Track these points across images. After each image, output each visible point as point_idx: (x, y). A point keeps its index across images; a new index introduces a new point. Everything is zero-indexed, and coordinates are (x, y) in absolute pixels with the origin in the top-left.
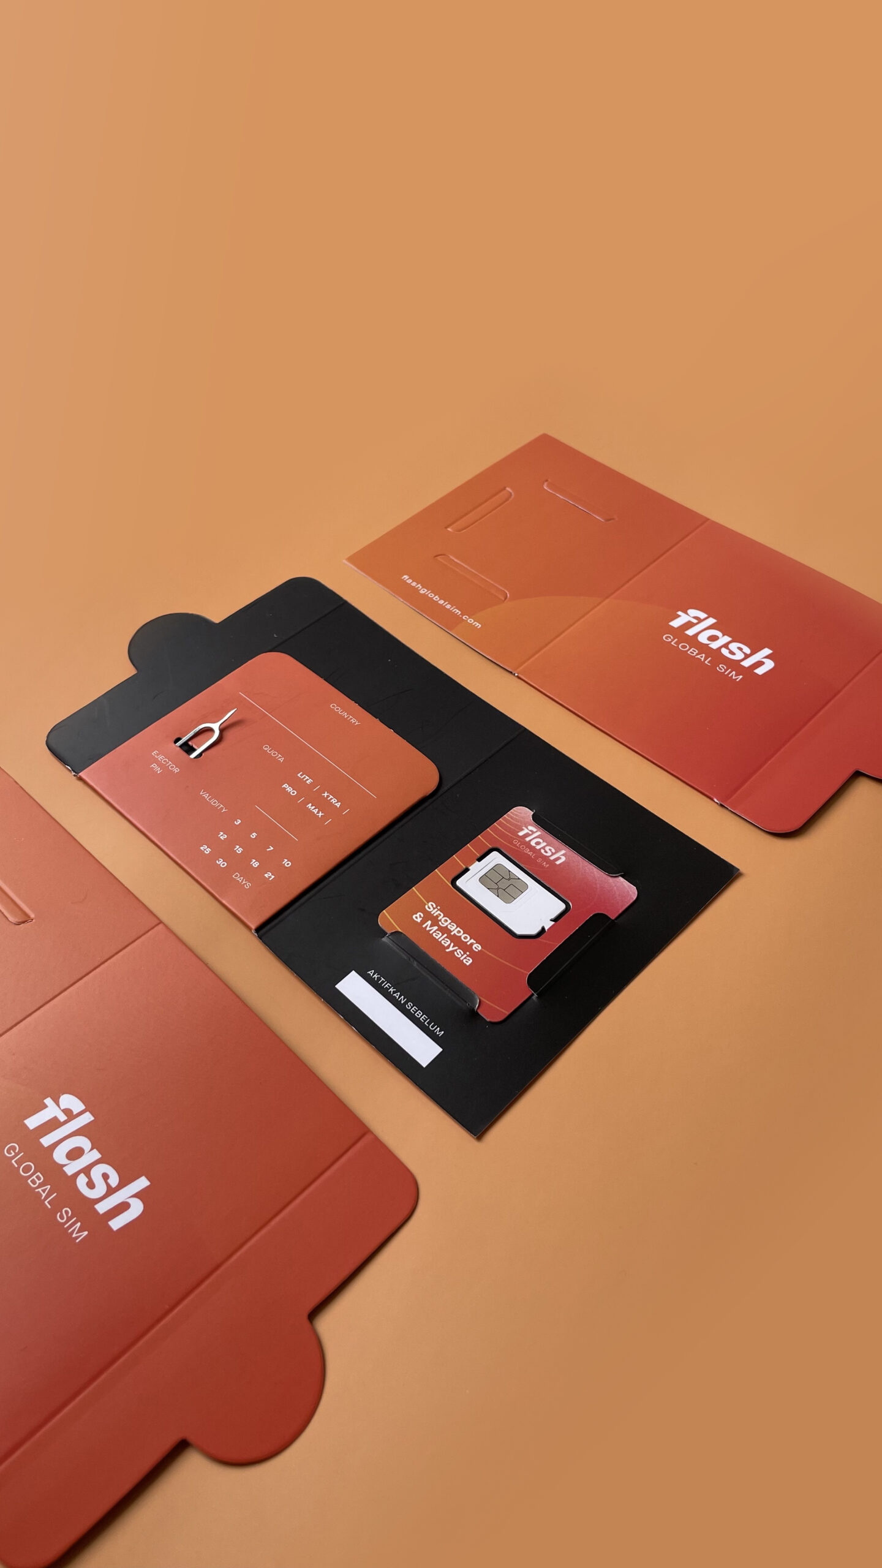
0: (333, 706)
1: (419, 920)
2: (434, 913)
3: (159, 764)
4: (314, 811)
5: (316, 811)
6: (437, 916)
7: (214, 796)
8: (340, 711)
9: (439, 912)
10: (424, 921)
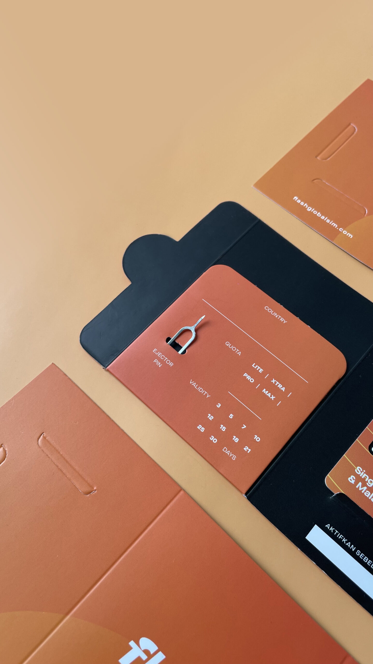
0: (267, 308)
1: (353, 482)
2: (362, 476)
3: (160, 360)
4: (268, 395)
5: (269, 395)
6: (364, 478)
7: (199, 385)
8: (272, 312)
9: (365, 475)
10: (356, 483)
